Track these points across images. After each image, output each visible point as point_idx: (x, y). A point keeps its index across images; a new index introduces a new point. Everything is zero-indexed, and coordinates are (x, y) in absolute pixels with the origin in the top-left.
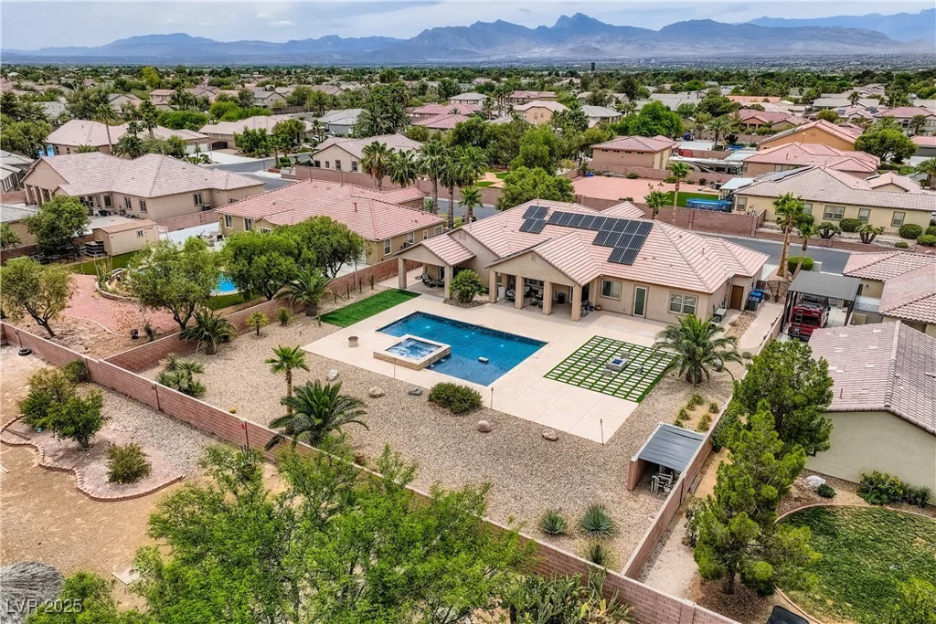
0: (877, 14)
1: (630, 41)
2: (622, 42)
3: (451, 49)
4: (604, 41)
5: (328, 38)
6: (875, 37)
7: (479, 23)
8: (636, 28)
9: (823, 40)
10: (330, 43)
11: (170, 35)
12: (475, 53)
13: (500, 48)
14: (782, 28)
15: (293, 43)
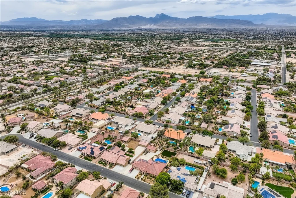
0: (251, 15)
1: (177, 22)
2: (175, 23)
3: (121, 24)
4: (169, 22)
5: (83, 20)
6: (249, 23)
7: (131, 16)
8: (179, 18)
9: (234, 23)
10: (84, 21)
11: (31, 18)
12: (129, 26)
13: (137, 24)
14: (222, 19)
15: (72, 21)
